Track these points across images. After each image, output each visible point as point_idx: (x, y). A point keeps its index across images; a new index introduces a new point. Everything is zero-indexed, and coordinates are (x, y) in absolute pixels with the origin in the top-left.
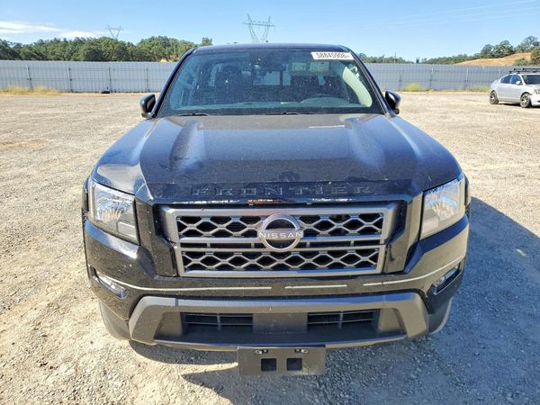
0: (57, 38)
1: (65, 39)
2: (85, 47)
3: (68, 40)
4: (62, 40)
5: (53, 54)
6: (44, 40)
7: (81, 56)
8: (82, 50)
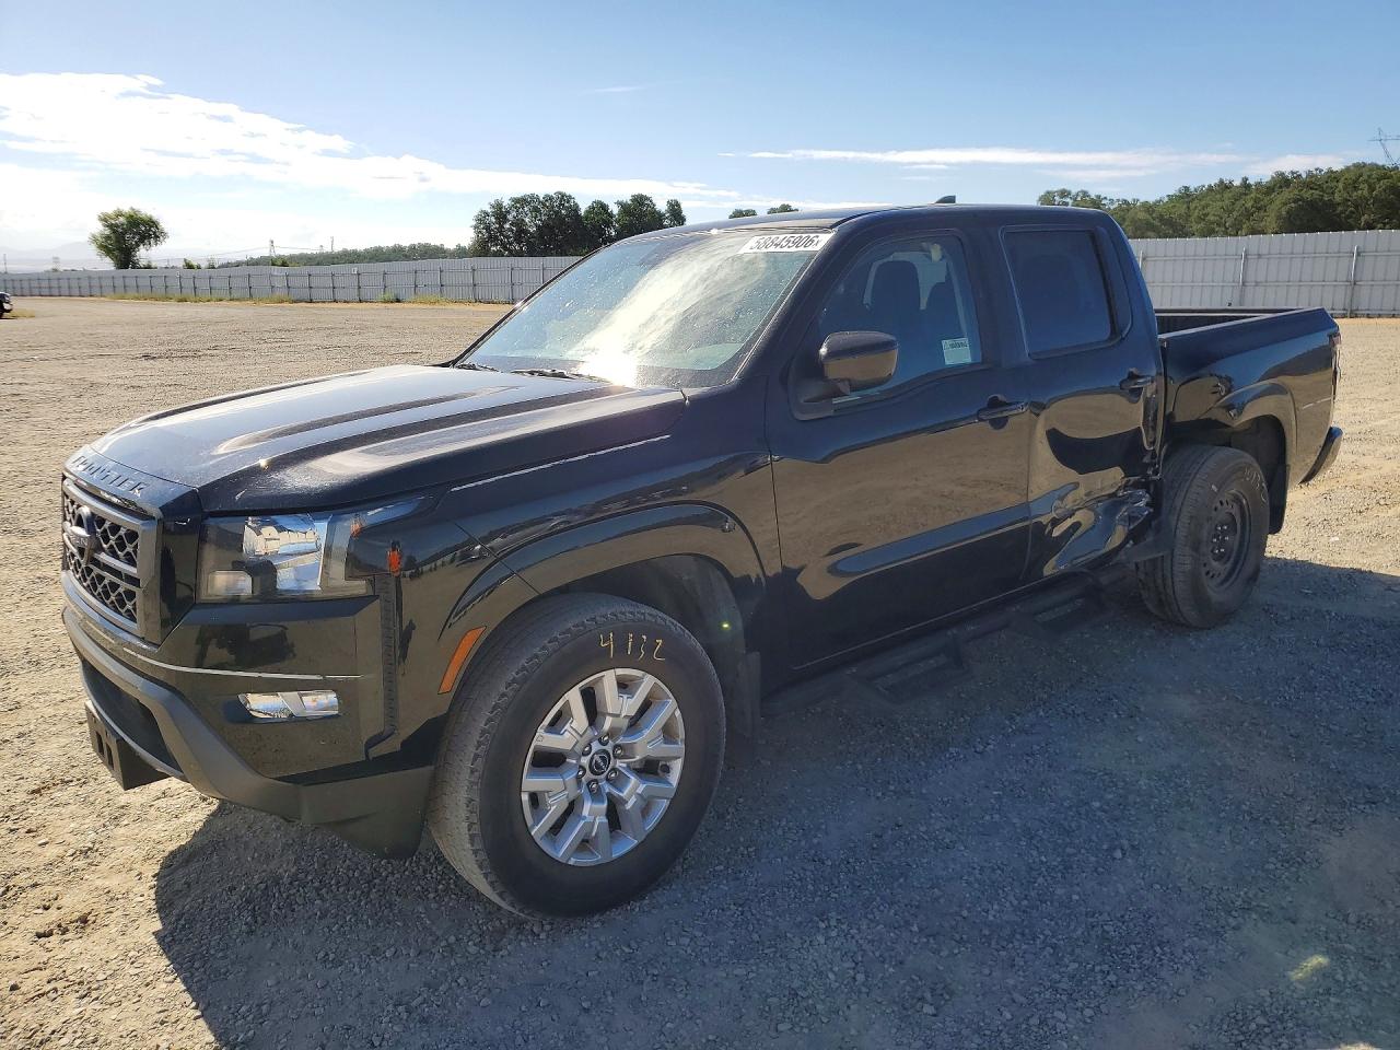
0: (1226, 179)
1: (1245, 179)
2: (1287, 194)
3: (1251, 181)
4: (1237, 183)
5: (1201, 219)
6: (1193, 185)
7: (1271, 220)
8: (1279, 204)
